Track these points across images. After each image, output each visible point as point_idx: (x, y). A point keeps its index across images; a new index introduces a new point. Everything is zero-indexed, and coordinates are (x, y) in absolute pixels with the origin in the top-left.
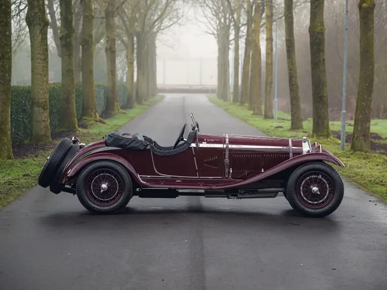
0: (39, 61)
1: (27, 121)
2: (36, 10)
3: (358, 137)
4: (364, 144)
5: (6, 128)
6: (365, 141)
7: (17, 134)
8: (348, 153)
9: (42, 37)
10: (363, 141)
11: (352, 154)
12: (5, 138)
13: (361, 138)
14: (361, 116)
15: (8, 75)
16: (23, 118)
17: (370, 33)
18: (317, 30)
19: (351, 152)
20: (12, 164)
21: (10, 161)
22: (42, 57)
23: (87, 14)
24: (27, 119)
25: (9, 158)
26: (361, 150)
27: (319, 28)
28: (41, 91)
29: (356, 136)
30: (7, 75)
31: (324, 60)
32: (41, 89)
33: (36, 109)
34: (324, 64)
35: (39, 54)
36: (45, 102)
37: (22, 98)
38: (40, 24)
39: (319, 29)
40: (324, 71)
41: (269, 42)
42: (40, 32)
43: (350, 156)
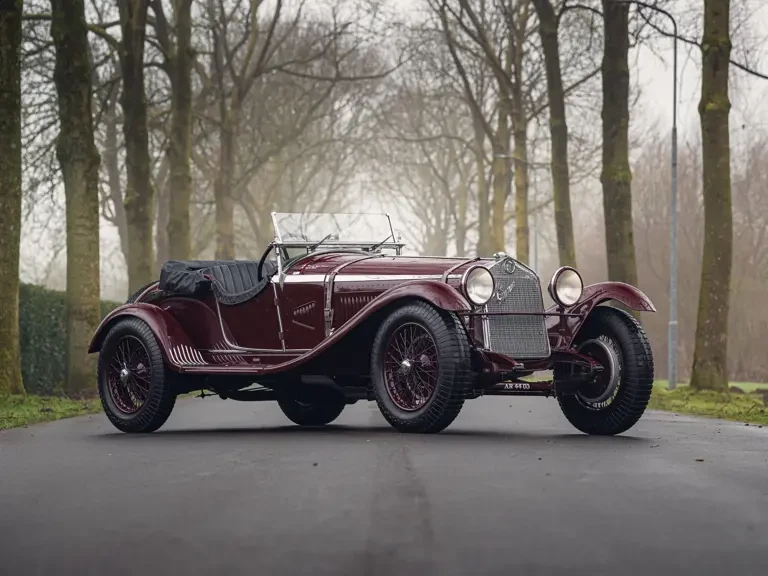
0: (80, 231)
1: (59, 357)
2: (76, 134)
3: (704, 361)
4: (716, 375)
5: (9, 332)
6: (718, 369)
7: (41, 380)
8: (686, 393)
9: (87, 185)
10: (715, 369)
11: (692, 394)
12: (7, 353)
13: (709, 363)
14: (708, 322)
15: (14, 229)
16: (53, 350)
17: (722, 160)
18: (616, 177)
19: (692, 391)
20: (22, 402)
21: (19, 397)
22: (88, 224)
23: (179, 174)
24: (60, 352)
25: (16, 391)
26: (710, 388)
27: (621, 174)
28: (86, 290)
29: (699, 359)
30: (12, 228)
31: (631, 235)
32: (86, 286)
33: (75, 324)
34: (631, 242)
35: (82, 217)
36: (94, 310)
37: (50, 311)
38: (83, 161)
39: (620, 176)
40: (632, 256)
41: (521, 235)
42: (85, 176)
43: (690, 398)
